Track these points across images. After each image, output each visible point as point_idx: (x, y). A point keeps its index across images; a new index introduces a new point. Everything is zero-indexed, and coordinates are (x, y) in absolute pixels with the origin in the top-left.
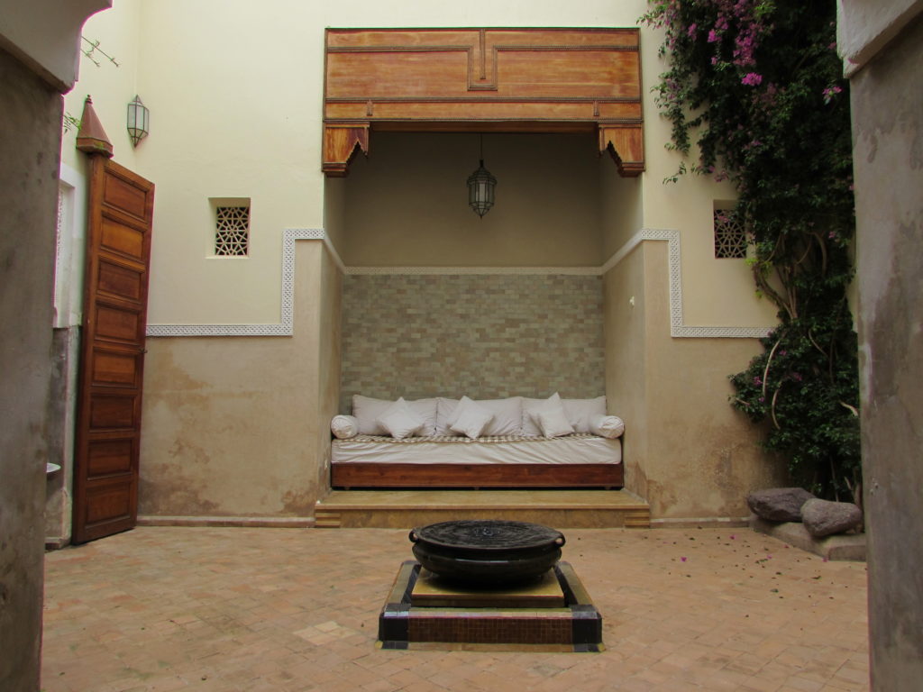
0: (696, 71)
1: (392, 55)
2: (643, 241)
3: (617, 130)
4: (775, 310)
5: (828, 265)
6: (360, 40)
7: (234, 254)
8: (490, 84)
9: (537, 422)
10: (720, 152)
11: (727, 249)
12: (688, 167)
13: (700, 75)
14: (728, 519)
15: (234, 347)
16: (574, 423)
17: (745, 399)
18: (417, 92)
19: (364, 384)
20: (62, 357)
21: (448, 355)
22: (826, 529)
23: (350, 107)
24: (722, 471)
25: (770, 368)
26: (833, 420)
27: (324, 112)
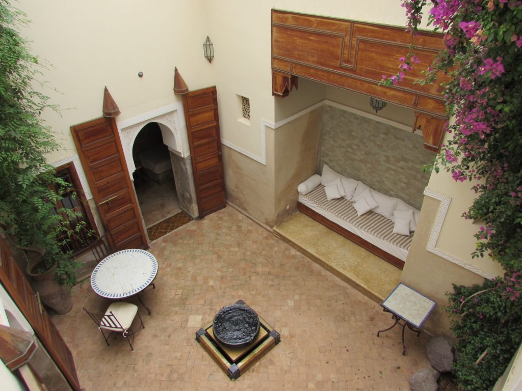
1: (302, 33)
6: (287, 20)
7: (247, 118)
19: (330, 161)
21: (369, 163)
23: (283, 63)
27: (272, 64)
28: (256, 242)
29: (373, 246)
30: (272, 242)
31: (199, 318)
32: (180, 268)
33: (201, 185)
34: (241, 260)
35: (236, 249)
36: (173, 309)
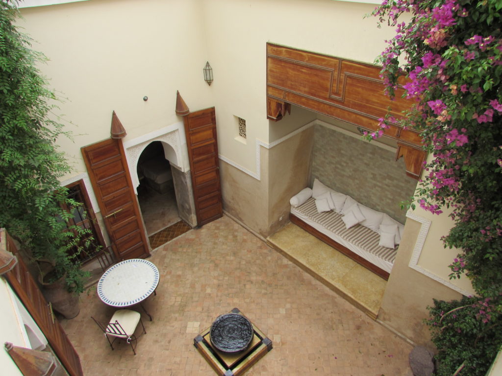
2: (407, 217)
6: (280, 53)
7: (243, 137)
14: (412, 343)
18: (305, 92)
23: (277, 91)
24: (417, 327)
27: (267, 91)
28: (251, 251)
29: (360, 257)
30: (265, 251)
31: (197, 324)
32: (179, 276)
33: (199, 197)
34: (236, 269)
35: (232, 258)
36: (173, 315)
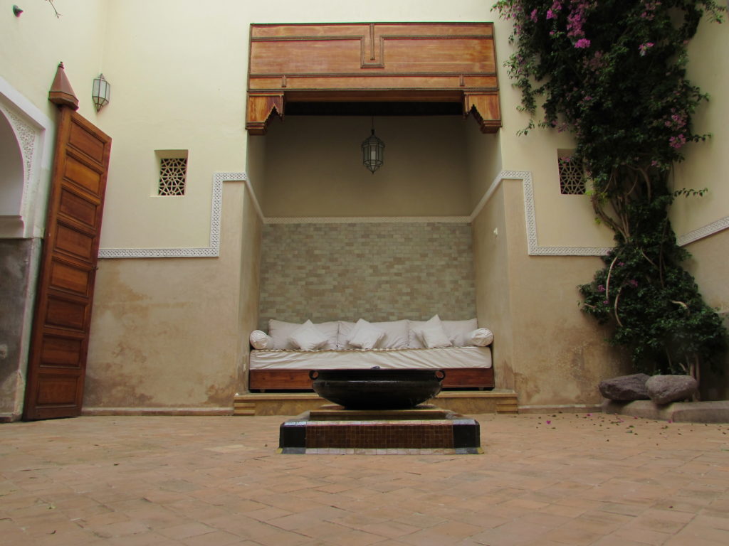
0: (537, 51)
1: (302, 43)
2: (502, 180)
3: (479, 97)
4: (612, 234)
5: (652, 194)
6: (277, 32)
7: (174, 194)
8: (378, 63)
9: (421, 339)
10: (560, 111)
11: (570, 188)
12: (536, 124)
13: (541, 56)
14: (583, 406)
15: (170, 266)
16: (452, 338)
17: (591, 304)
18: (321, 70)
19: (278, 311)
20: (25, 262)
21: (348, 287)
22: (668, 396)
23: (269, 81)
24: (577, 365)
25: (610, 278)
26: (665, 315)
27: (248, 85)
